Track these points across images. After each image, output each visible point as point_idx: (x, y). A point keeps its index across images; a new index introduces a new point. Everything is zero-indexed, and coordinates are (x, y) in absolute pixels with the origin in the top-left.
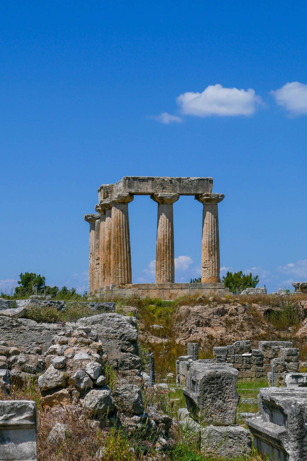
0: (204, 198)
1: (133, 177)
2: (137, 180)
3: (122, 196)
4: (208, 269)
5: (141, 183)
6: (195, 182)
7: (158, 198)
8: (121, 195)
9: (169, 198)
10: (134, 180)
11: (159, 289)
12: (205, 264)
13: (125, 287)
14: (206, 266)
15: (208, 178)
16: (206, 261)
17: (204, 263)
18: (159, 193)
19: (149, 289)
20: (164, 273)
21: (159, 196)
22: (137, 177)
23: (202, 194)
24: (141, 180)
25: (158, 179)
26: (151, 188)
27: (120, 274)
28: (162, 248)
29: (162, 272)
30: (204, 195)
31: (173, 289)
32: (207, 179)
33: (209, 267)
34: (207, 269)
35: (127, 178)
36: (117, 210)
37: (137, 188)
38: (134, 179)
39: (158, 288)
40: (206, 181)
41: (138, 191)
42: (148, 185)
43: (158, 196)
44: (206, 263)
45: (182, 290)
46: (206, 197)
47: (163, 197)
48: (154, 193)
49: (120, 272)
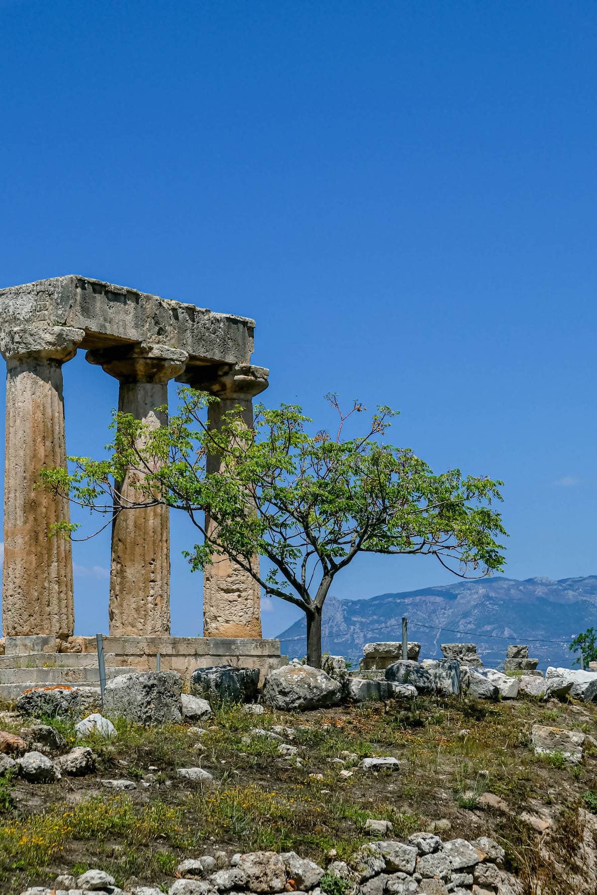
0: (236, 377)
1: (93, 280)
2: (101, 293)
3: (69, 340)
4: (243, 594)
5: (112, 304)
6: (222, 325)
7: (148, 361)
8: (67, 335)
9: (178, 363)
10: (95, 291)
11: (149, 655)
12: (229, 579)
13: (69, 645)
14: (234, 587)
15: (247, 319)
16: (235, 570)
17: (229, 576)
18: (155, 346)
19: (127, 655)
20: (156, 605)
21: (155, 353)
22: (104, 283)
23: (231, 366)
24: (110, 295)
25: (148, 298)
26: (133, 324)
27: (55, 601)
28: (151, 521)
29: (150, 599)
30: (237, 368)
31: (177, 655)
32: (245, 323)
33: (245, 590)
34: (239, 596)
35: (80, 280)
36: (42, 382)
37: (102, 319)
38: (98, 288)
39: (147, 651)
40: (241, 326)
41: (106, 328)
42: (127, 313)
43: (150, 355)
44: (234, 578)
45: (196, 659)
46: (242, 377)
47: (165, 359)
48: (141, 342)
49: (55, 595)
